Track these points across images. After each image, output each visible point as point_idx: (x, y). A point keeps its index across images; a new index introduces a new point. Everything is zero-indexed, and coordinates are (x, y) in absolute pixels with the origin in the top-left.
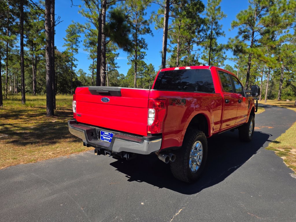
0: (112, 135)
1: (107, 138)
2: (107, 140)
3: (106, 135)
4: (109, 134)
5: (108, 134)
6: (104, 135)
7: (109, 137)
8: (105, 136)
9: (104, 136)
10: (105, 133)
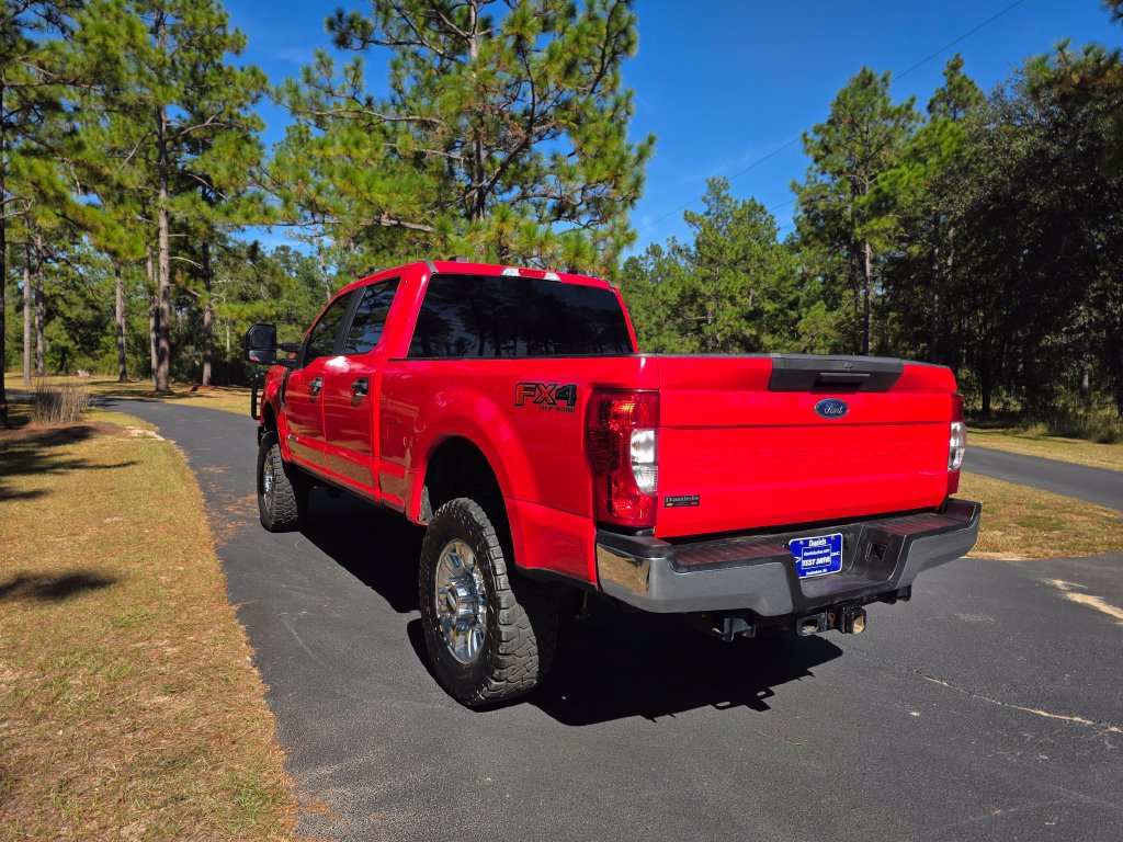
0: (835, 545)
1: (820, 561)
2: (820, 567)
3: (816, 549)
4: (828, 540)
5: (823, 542)
6: (806, 554)
7: (827, 555)
8: (815, 553)
9: (805, 558)
10: (813, 544)
